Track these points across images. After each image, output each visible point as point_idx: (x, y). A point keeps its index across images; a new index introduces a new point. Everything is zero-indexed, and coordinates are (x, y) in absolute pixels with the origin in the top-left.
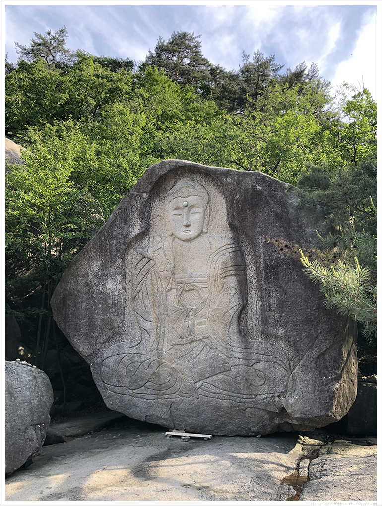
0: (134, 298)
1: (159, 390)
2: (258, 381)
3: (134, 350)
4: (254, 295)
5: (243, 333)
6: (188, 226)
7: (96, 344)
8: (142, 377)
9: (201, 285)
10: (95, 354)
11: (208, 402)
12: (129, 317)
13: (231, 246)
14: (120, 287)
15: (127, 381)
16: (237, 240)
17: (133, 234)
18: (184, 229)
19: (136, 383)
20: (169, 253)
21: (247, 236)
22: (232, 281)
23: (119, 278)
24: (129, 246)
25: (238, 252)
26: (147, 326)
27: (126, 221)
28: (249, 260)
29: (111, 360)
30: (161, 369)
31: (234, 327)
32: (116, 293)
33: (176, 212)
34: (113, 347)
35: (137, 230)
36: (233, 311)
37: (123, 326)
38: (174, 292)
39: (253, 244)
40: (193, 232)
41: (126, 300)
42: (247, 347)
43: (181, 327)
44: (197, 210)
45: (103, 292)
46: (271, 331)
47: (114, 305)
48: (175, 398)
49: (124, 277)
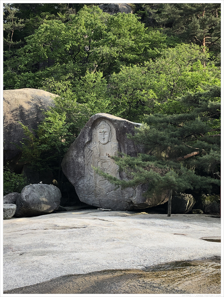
0: (87, 164)
1: (96, 195)
2: (125, 192)
3: (88, 182)
5: (121, 177)
6: (104, 139)
7: (76, 180)
8: (91, 191)
9: (108, 160)
10: (76, 183)
11: (111, 199)
13: (117, 147)
14: (83, 160)
17: (86, 142)
18: (103, 140)
19: (89, 193)
20: (98, 148)
21: (122, 143)
23: (82, 157)
24: (85, 146)
26: (92, 174)
27: (84, 137)
29: (81, 185)
30: (96, 188)
32: (82, 163)
33: (100, 134)
34: (82, 181)
35: (87, 140)
36: (118, 169)
37: (84, 174)
38: (100, 162)
39: (124, 147)
40: (106, 141)
41: (85, 165)
44: (107, 133)
45: (78, 162)
47: (81, 166)
48: (101, 198)
49: (84, 157)
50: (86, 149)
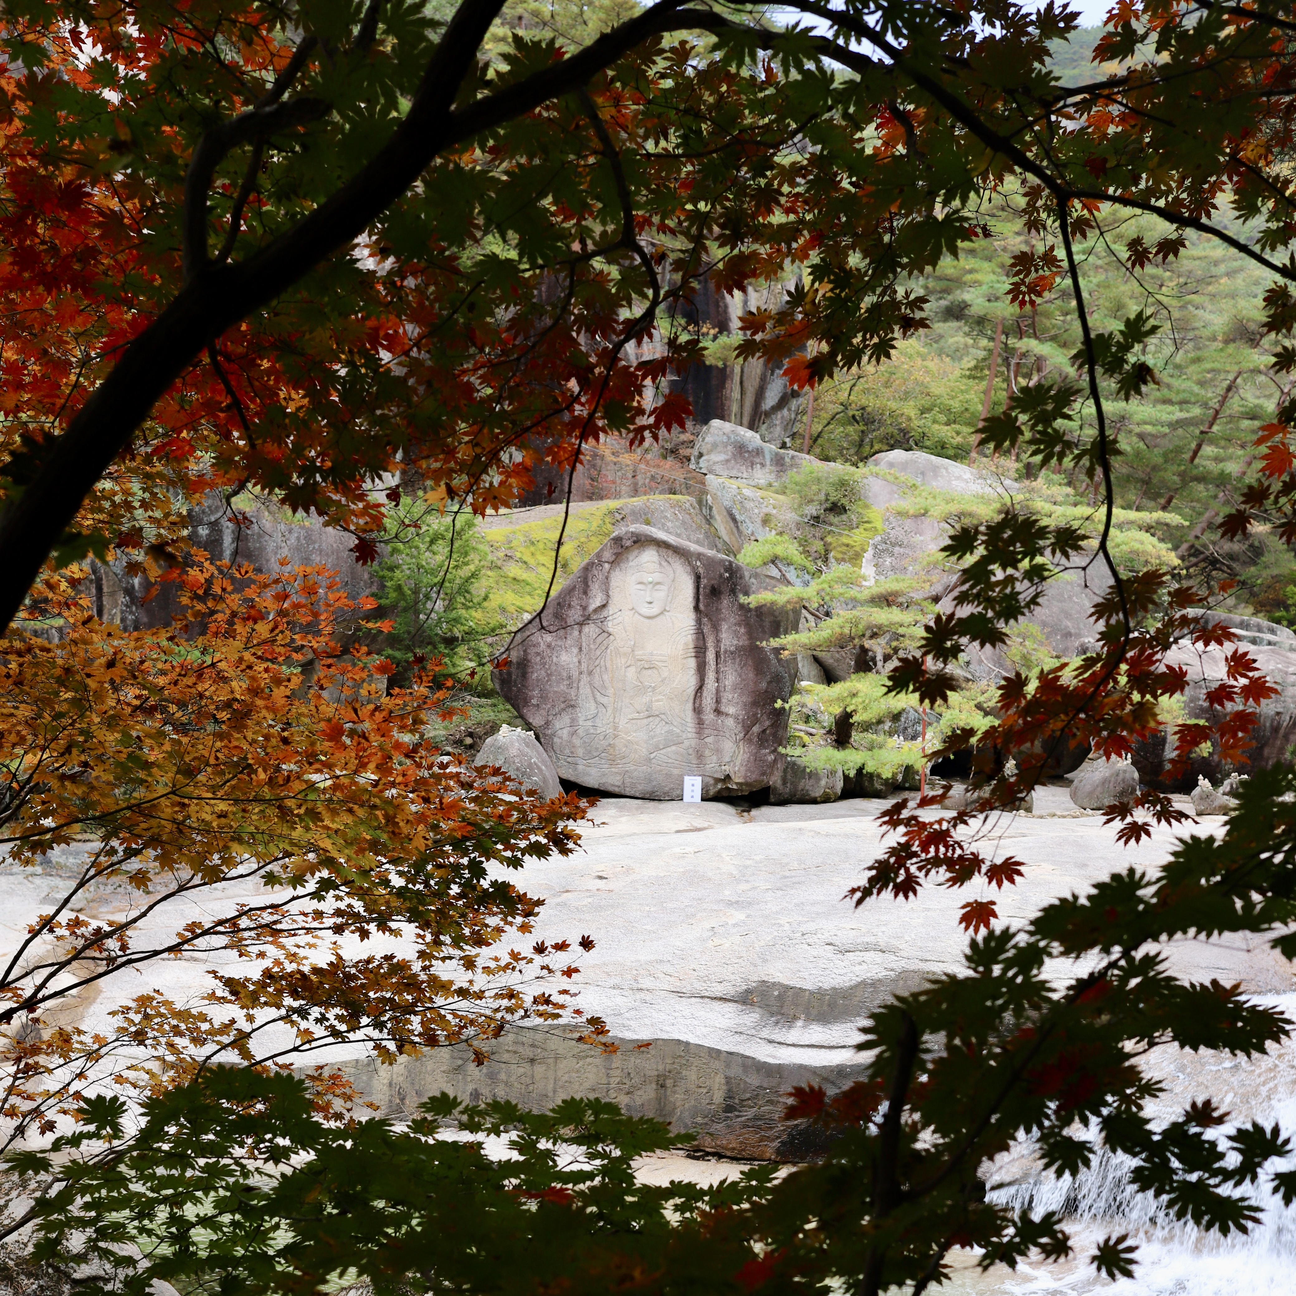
0: (590, 673)
1: (613, 760)
2: (707, 753)
3: (590, 723)
4: (711, 676)
5: (698, 711)
6: (650, 603)
7: (548, 716)
8: (597, 748)
9: (661, 664)
10: (546, 725)
12: (585, 690)
13: (693, 628)
14: (575, 660)
15: (580, 752)
16: (699, 622)
17: (592, 607)
18: (647, 605)
19: (589, 755)
21: (710, 619)
22: (692, 663)
23: (575, 650)
24: (587, 618)
25: (700, 635)
26: (604, 700)
27: (585, 593)
28: (710, 643)
29: (565, 731)
30: (617, 741)
31: (690, 706)
32: (571, 666)
33: (639, 586)
34: (566, 719)
35: (597, 602)
36: (691, 691)
37: (577, 699)
38: (632, 670)
39: (716, 628)
40: (655, 610)
41: (581, 673)
42: (700, 723)
43: (641, 702)
44: (662, 588)
45: (557, 664)
46: (723, 709)
47: (569, 678)
48: (629, 767)
49: (581, 649)
50: (590, 630)
